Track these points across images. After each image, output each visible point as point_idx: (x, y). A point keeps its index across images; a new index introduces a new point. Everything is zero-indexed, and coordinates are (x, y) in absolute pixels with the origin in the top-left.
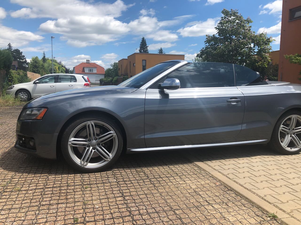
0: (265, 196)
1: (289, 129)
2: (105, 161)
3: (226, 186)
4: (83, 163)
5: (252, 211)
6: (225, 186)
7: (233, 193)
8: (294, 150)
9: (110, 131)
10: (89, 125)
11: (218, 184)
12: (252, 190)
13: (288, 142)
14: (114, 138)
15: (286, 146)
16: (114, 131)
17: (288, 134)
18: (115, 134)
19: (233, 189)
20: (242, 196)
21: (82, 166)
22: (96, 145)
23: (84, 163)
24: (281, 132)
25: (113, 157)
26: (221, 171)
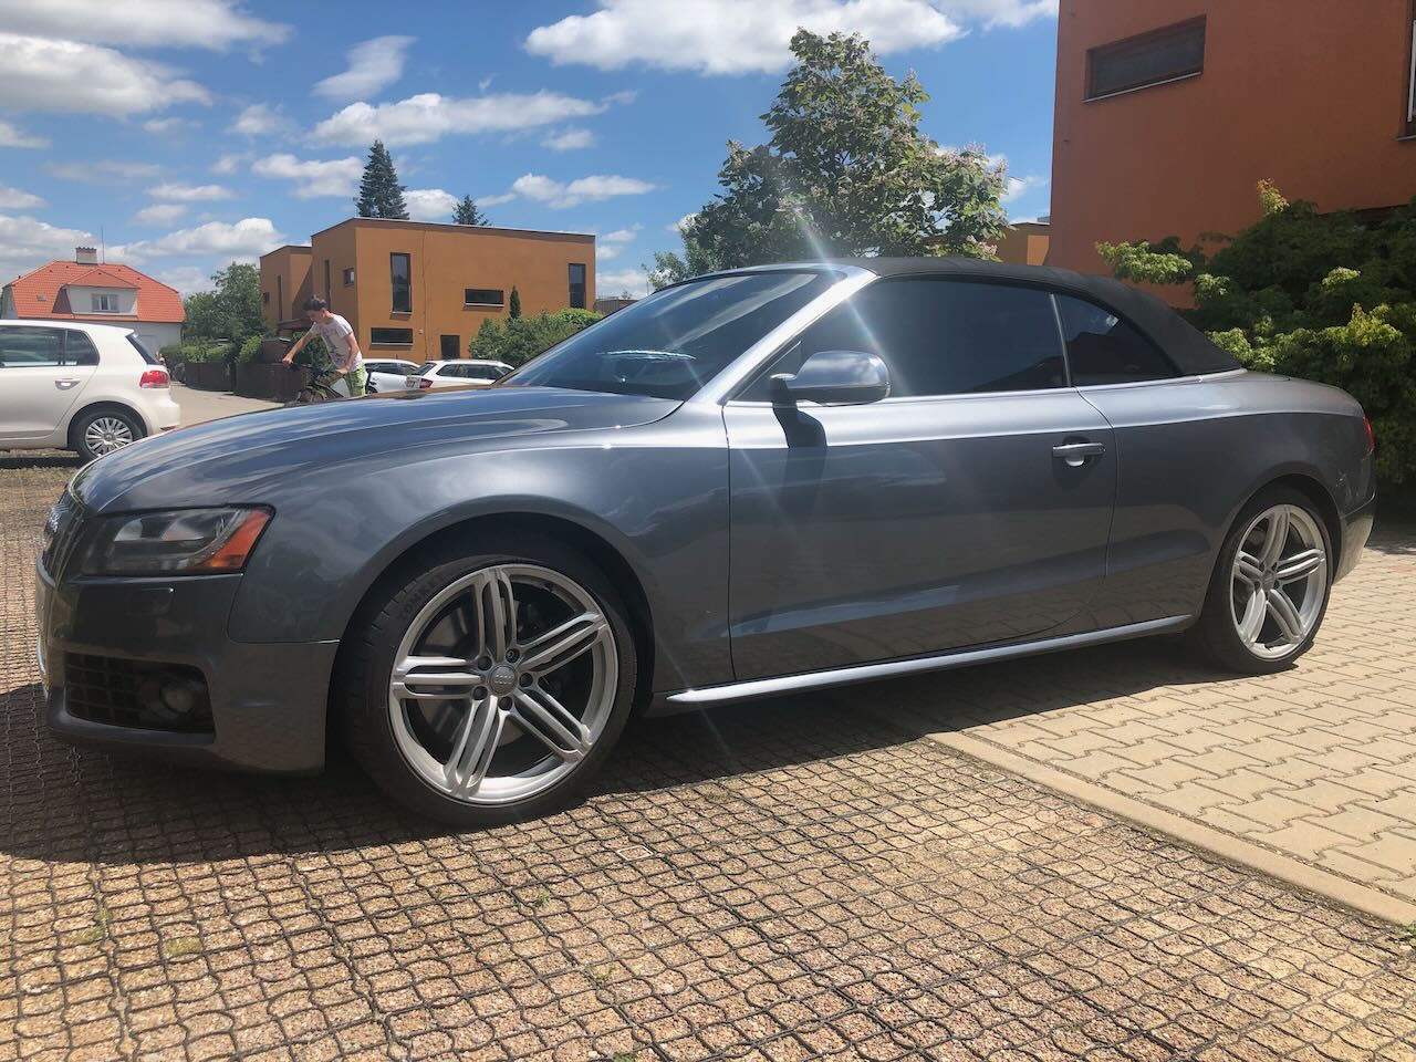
0: (1320, 855)
1: (1261, 567)
2: (559, 761)
3: (1138, 829)
4: (459, 780)
5: (1321, 925)
6: (1133, 830)
7: (1189, 855)
8: (1278, 651)
9: (583, 610)
10: (487, 590)
11: (1098, 822)
12: (1249, 834)
13: (1259, 620)
14: (601, 644)
15: (1254, 639)
16: (599, 613)
17: (1257, 586)
18: (604, 627)
19: (1179, 840)
20: (1236, 867)
21: (459, 796)
22: (514, 685)
23: (465, 781)
24: (1236, 580)
25: (596, 738)
26: (1065, 766)
